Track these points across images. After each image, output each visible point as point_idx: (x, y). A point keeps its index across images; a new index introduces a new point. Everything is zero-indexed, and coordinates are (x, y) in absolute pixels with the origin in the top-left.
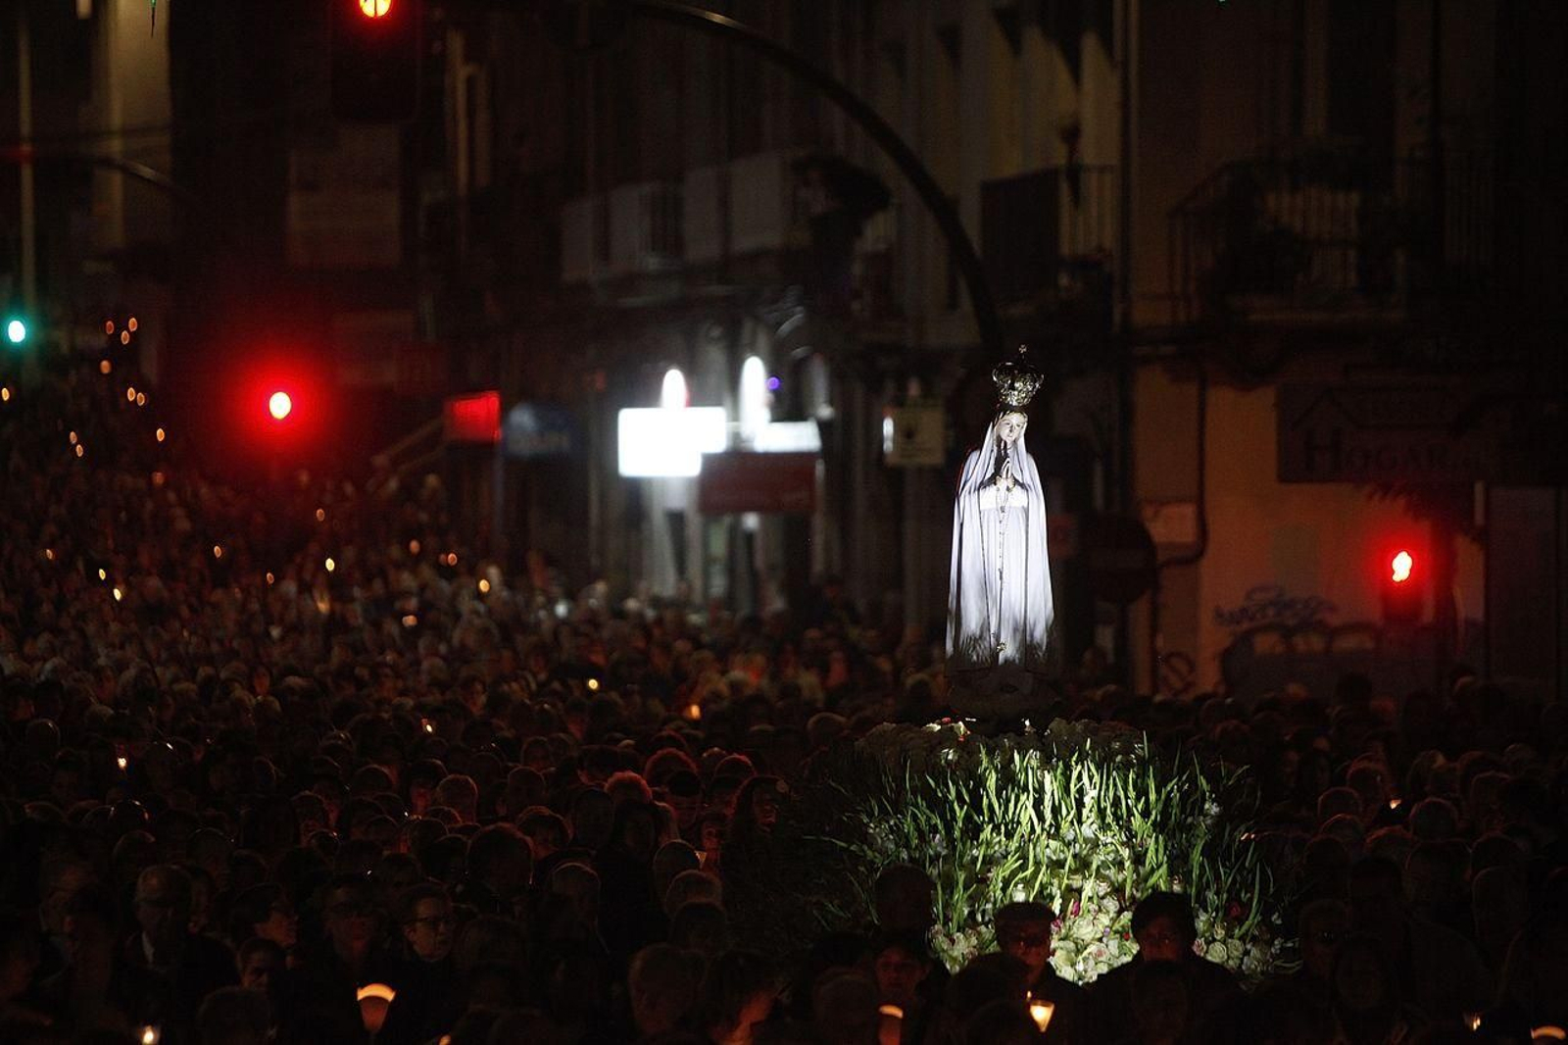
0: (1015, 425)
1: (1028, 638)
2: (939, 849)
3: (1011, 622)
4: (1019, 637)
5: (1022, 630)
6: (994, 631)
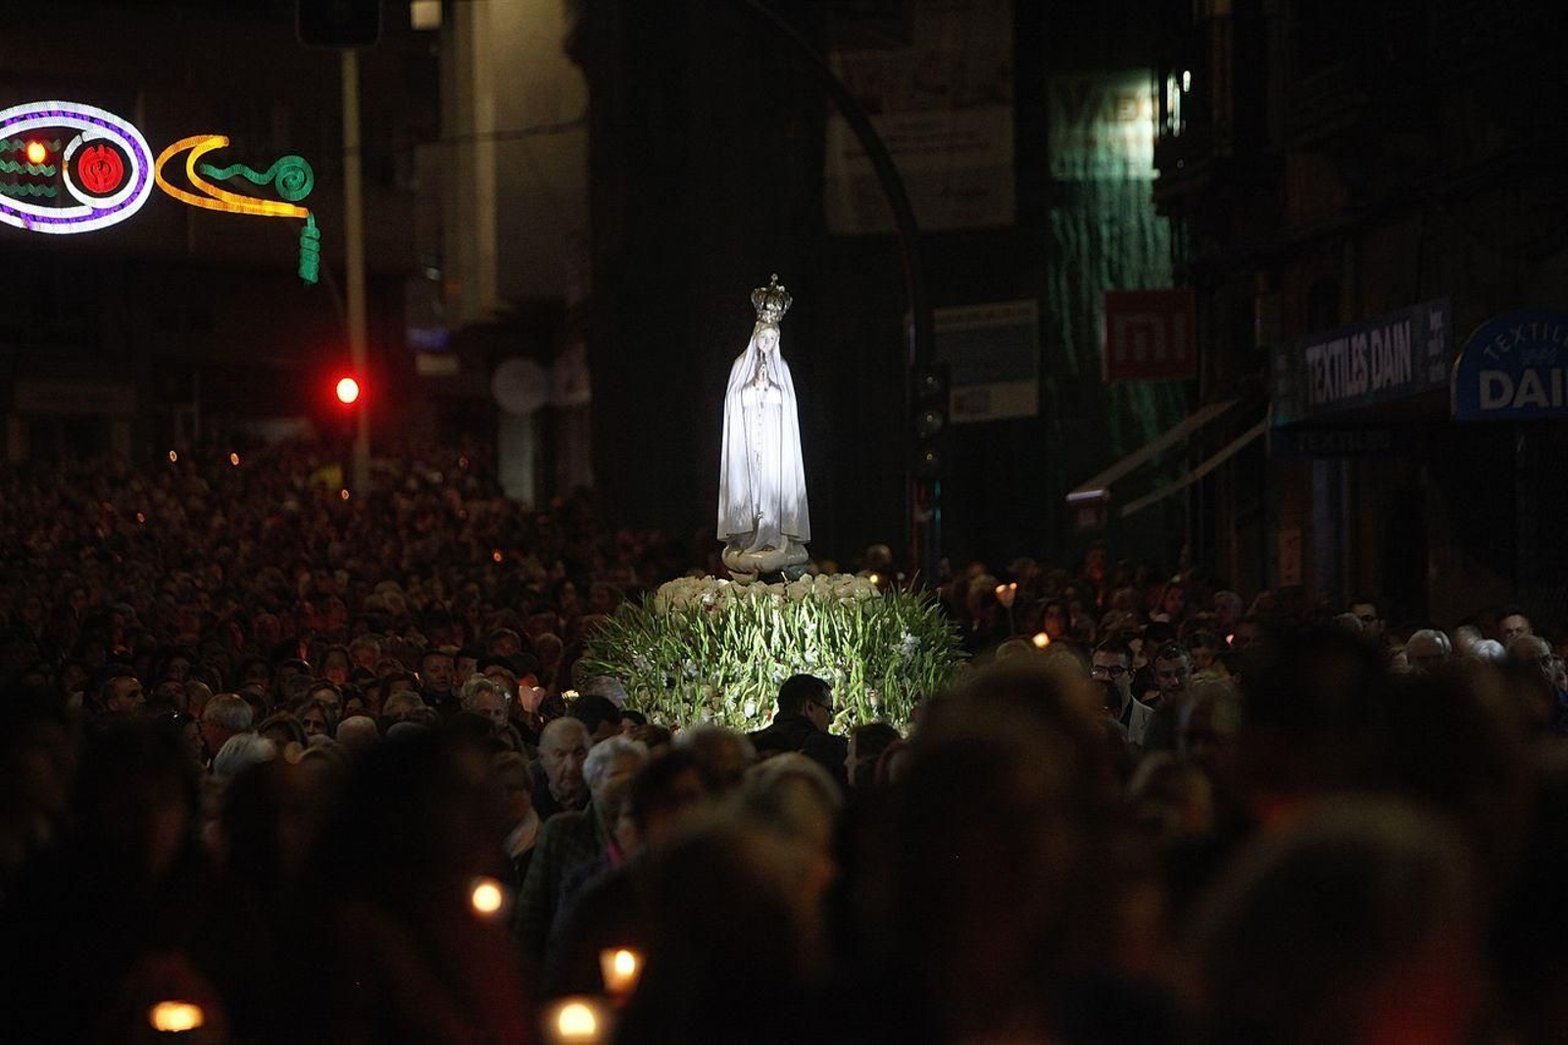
0: (769, 337)
1: (783, 507)
2: (690, 671)
3: (769, 497)
4: (777, 507)
5: (779, 502)
6: (755, 502)
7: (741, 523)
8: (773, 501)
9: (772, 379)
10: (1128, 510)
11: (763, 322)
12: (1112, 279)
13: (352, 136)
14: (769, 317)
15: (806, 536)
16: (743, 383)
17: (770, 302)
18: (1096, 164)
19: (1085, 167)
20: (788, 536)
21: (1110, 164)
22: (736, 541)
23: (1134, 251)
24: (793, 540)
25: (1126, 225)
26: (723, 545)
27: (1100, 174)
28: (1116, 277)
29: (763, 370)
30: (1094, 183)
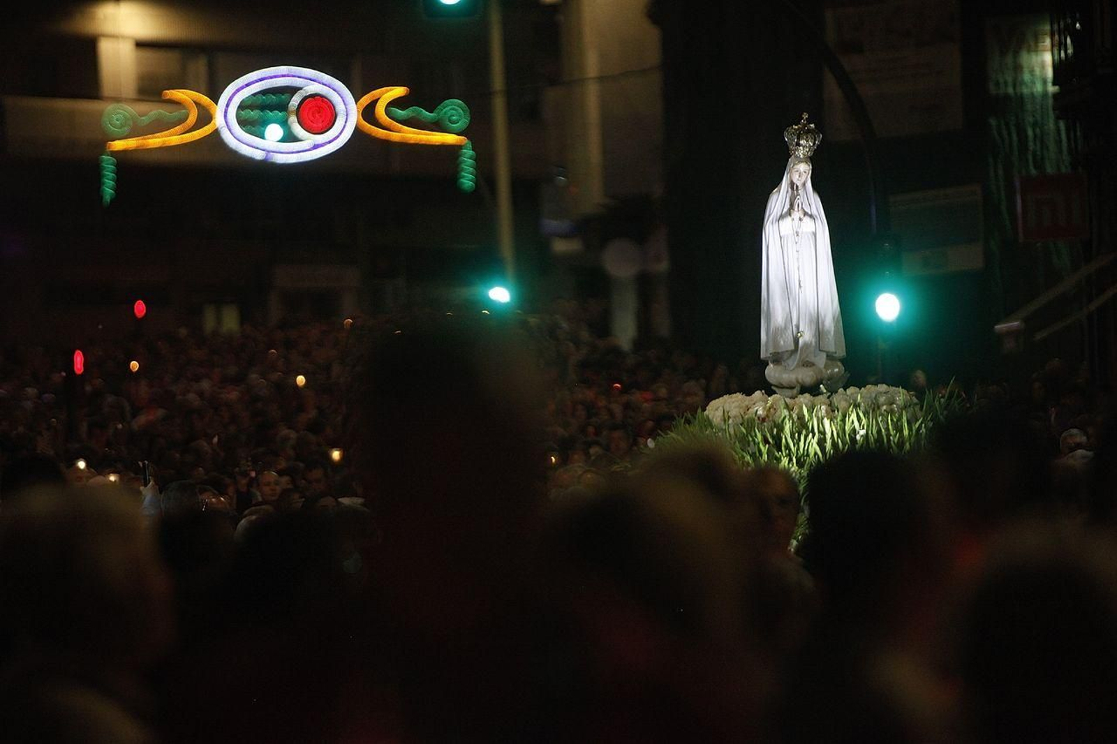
0: (802, 171)
1: (820, 327)
3: (807, 315)
5: (816, 322)
6: (794, 323)
7: (782, 342)
8: (811, 321)
9: (806, 210)
10: (1039, 336)
11: (796, 157)
12: (1035, 167)
13: (498, 81)
14: (801, 152)
15: (842, 352)
16: (779, 214)
17: (803, 139)
18: (1022, 83)
19: (1014, 87)
20: (827, 352)
21: (1033, 83)
22: (777, 359)
23: (1052, 146)
24: (830, 357)
25: (1046, 127)
26: (765, 364)
27: (1025, 91)
28: (1039, 165)
29: (797, 202)
30: (1021, 98)
